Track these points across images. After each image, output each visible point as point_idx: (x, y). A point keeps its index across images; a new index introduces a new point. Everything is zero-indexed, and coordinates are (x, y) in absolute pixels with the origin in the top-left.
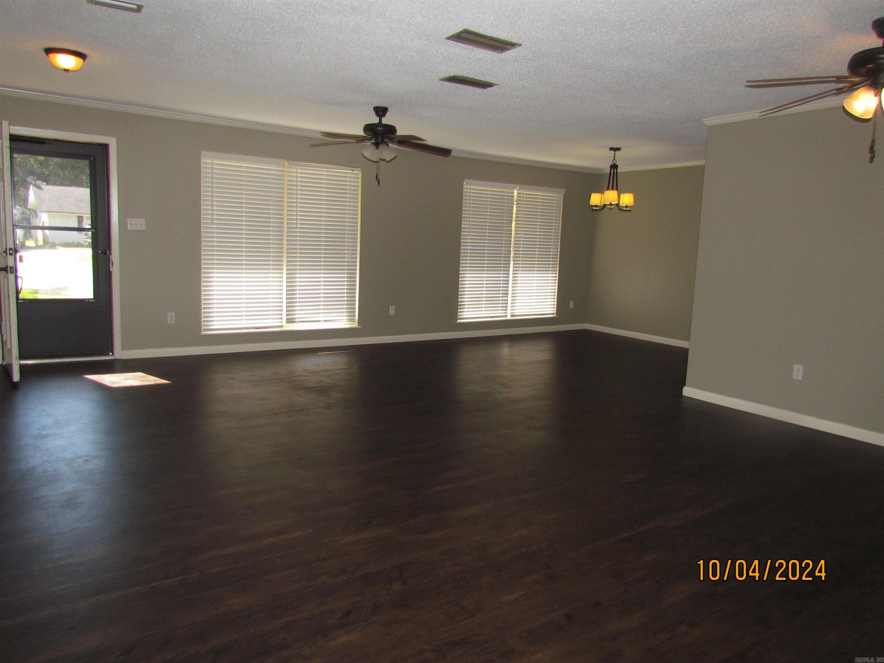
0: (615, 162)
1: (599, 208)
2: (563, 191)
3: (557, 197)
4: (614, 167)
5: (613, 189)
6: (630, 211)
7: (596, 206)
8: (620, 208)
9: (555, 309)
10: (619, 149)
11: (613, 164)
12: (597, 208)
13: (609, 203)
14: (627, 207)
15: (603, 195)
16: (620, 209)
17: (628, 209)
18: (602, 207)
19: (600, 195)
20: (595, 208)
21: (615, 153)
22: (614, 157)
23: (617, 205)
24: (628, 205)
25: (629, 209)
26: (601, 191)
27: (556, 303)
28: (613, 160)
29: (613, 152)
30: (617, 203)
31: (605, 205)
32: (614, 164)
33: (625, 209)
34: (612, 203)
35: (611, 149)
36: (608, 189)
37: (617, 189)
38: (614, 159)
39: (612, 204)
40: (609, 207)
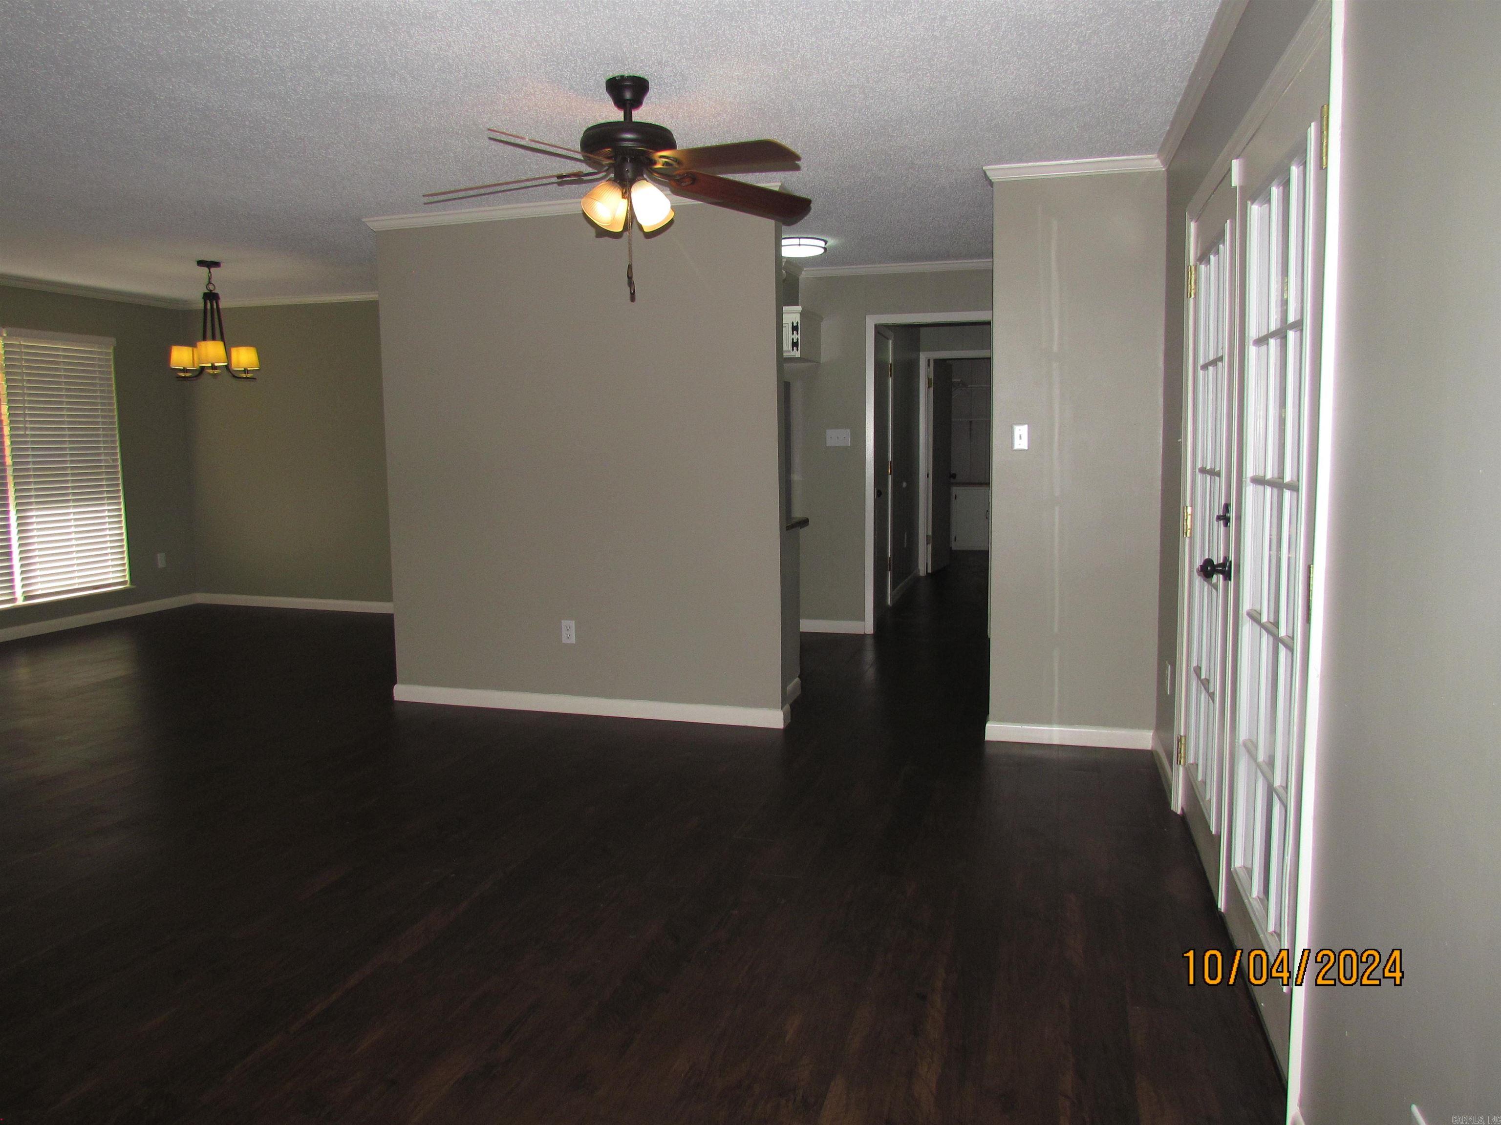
0: (211, 287)
1: (190, 374)
2: (113, 340)
3: (101, 353)
4: (211, 297)
5: (214, 338)
6: (255, 379)
7: (185, 370)
8: (234, 373)
9: (127, 573)
10: (216, 264)
11: (209, 291)
12: (188, 375)
13: (210, 365)
14: (246, 371)
15: (195, 349)
16: (234, 376)
17: (249, 375)
18: (197, 373)
19: (190, 349)
20: (183, 375)
21: (210, 272)
22: (210, 278)
23: (227, 367)
24: (249, 369)
25: (252, 375)
26: (190, 342)
27: (126, 561)
28: (208, 284)
29: (206, 269)
30: (226, 364)
31: (203, 368)
32: (211, 291)
33: (245, 376)
34: (216, 364)
35: (201, 263)
36: (205, 339)
37: (223, 339)
38: (210, 283)
39: (217, 366)
40: (211, 371)
